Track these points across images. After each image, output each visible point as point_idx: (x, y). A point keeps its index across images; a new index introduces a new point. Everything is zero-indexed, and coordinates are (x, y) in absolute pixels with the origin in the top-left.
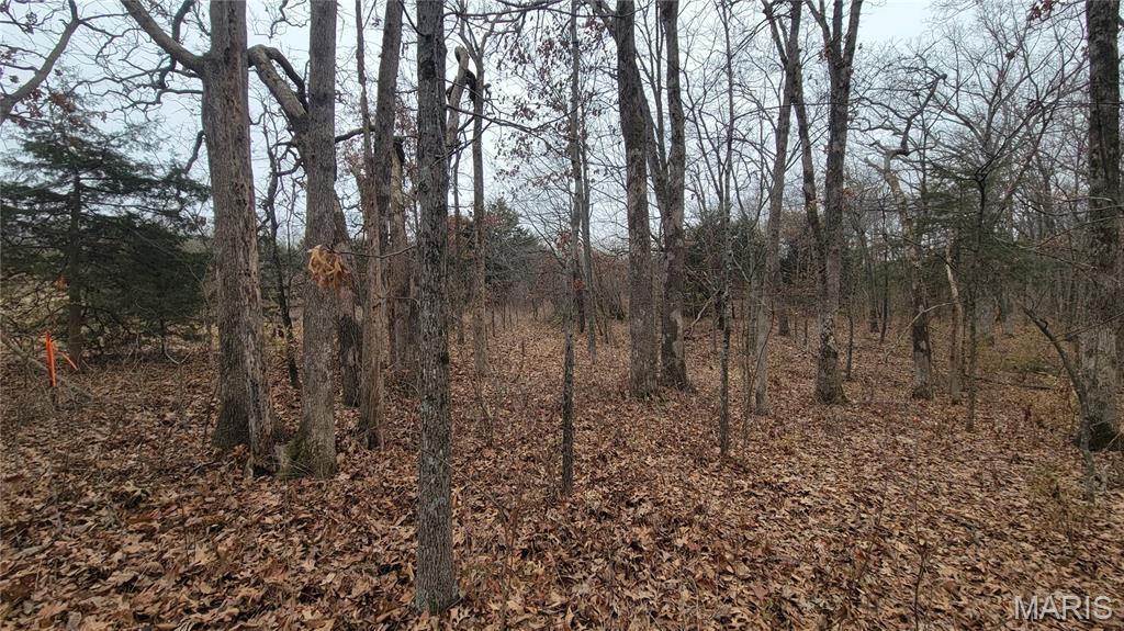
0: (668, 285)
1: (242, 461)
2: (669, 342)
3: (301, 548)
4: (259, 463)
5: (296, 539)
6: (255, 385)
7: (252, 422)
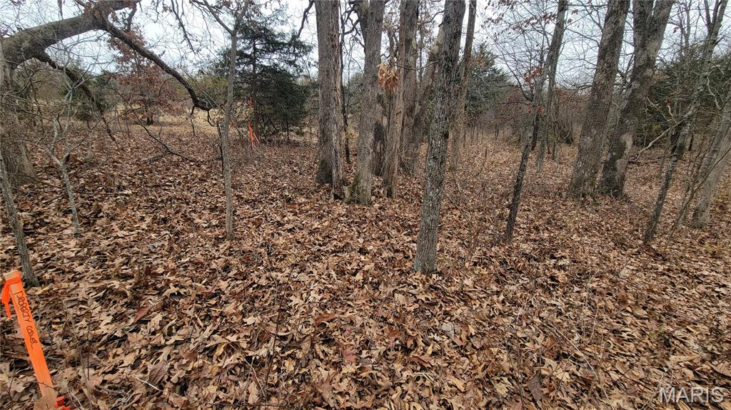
0: (625, 112)
1: (329, 191)
2: (613, 160)
3: (356, 233)
4: (336, 193)
5: (354, 229)
6: (336, 152)
7: (334, 171)
